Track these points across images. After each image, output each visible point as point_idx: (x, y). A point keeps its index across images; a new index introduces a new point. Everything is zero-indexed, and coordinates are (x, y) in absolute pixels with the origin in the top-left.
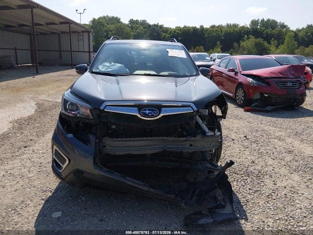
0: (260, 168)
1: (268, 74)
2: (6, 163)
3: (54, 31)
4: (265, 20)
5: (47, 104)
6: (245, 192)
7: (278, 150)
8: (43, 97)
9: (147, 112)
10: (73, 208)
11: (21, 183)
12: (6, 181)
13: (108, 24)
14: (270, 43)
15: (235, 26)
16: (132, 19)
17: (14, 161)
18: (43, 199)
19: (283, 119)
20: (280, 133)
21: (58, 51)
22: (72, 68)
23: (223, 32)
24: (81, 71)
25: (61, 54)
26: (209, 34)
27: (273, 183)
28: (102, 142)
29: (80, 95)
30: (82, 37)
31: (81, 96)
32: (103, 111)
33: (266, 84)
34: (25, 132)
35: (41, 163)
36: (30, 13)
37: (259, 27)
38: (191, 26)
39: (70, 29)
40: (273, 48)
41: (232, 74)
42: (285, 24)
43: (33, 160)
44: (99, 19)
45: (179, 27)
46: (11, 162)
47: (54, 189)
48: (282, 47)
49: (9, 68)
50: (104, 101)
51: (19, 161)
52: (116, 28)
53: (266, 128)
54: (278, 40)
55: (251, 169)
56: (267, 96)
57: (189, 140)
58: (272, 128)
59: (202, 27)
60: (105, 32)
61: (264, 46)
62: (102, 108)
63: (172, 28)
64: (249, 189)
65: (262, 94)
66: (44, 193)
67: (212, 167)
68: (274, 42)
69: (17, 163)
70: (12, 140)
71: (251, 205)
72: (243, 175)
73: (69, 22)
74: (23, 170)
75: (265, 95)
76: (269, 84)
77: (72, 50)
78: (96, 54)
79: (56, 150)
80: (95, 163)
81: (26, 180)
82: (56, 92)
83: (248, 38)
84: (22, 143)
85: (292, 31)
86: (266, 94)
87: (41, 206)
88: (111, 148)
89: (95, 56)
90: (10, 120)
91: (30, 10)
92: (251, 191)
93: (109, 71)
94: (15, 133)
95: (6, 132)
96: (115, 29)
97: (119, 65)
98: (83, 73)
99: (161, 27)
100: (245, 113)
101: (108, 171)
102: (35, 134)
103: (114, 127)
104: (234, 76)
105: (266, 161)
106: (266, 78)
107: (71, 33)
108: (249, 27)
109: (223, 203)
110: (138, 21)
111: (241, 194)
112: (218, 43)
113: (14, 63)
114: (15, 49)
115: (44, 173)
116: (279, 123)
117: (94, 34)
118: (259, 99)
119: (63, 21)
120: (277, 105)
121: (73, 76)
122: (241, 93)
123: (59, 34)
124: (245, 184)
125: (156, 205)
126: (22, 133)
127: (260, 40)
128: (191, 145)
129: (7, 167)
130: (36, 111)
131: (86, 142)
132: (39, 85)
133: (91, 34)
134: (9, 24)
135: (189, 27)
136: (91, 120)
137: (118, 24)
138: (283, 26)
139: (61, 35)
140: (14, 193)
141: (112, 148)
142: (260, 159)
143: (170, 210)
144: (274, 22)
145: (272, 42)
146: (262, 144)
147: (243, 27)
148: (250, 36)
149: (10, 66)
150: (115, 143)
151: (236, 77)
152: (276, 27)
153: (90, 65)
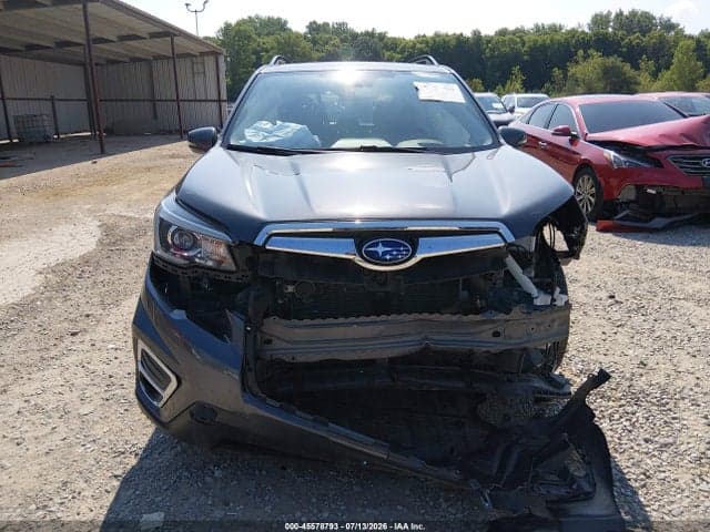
0: (663, 381)
1: (656, 140)
2: (26, 377)
3: (137, 55)
4: (626, 13)
5: (124, 225)
6: (636, 448)
7: (699, 329)
8: (116, 209)
9: (380, 249)
10: (193, 500)
11: (62, 430)
12: (25, 428)
13: (259, 35)
14: (636, 67)
15: (555, 29)
16: (315, 22)
17: (46, 373)
18: (116, 476)
19: (696, 249)
20: (697, 286)
21: (148, 100)
22: (182, 139)
23: (527, 45)
24: (202, 144)
25: (154, 105)
26: (492, 50)
27: (704, 421)
28: (261, 332)
29: (199, 208)
30: (200, 66)
31: (203, 211)
32: (262, 249)
33: (651, 163)
34: (73, 295)
35: (111, 377)
36: (82, 13)
37: (610, 30)
38: (450, 33)
39: (173, 49)
40: (644, 78)
41: (563, 141)
42: (674, 21)
43: (91, 367)
44: (238, 24)
45: (424, 36)
46: (39, 374)
47: (144, 446)
48: (666, 75)
49: (40, 143)
50: (264, 224)
51: (57, 371)
52: (279, 43)
53: (659, 273)
54: (657, 61)
55: (641, 383)
56: (654, 192)
57: (493, 322)
58: (675, 274)
59: (477, 34)
60: (253, 54)
61: (625, 74)
62: (259, 241)
63: (407, 38)
64: (646, 441)
65: (640, 188)
66: (118, 459)
67: (551, 389)
68: (647, 64)
69: (53, 376)
70: (42, 318)
71: (658, 488)
72: (623, 402)
73: (171, 31)
74: (67, 396)
75: (649, 191)
76: (658, 164)
77: (180, 98)
78: (235, 105)
79: (143, 351)
80: (244, 386)
81: (76, 424)
82: (147, 195)
83: (586, 57)
84: (66, 324)
85: (691, 37)
86: (652, 187)
87: (111, 497)
88: (284, 345)
89: (233, 110)
90: (39, 266)
91: (80, 6)
92: (651, 446)
93: (271, 144)
94: (50, 299)
95: (29, 296)
96: (276, 45)
97: (294, 126)
98: (206, 150)
99: (382, 37)
100: (601, 235)
101: (281, 407)
102: (96, 300)
103: (290, 289)
104: (569, 147)
105: (675, 360)
106: (650, 149)
107: (175, 57)
108: (587, 30)
109: (587, 488)
110: (328, 24)
111: (626, 455)
112: (516, 69)
113: (50, 131)
114: (52, 99)
115: (118, 402)
116: (690, 258)
117: (229, 59)
118: (631, 201)
119: (156, 29)
120: (678, 215)
121: (184, 157)
122: (589, 186)
123: (149, 62)
124: (633, 425)
125: (407, 492)
126: (66, 299)
127: (613, 60)
128: (496, 334)
129: (30, 389)
130: (100, 242)
131: (220, 330)
132: (106, 180)
133: (222, 59)
134: (36, 42)
135: (447, 35)
136: (232, 272)
137: (282, 34)
138: (669, 26)
139: (154, 64)
140: (44, 459)
141: (289, 346)
142: (659, 357)
143: (444, 505)
144: (648, 17)
145: (643, 65)
146: (656, 315)
147: (573, 32)
148: (591, 51)
149: (42, 140)
150: (297, 331)
151: (573, 148)
152: (650, 30)
153: (223, 131)
